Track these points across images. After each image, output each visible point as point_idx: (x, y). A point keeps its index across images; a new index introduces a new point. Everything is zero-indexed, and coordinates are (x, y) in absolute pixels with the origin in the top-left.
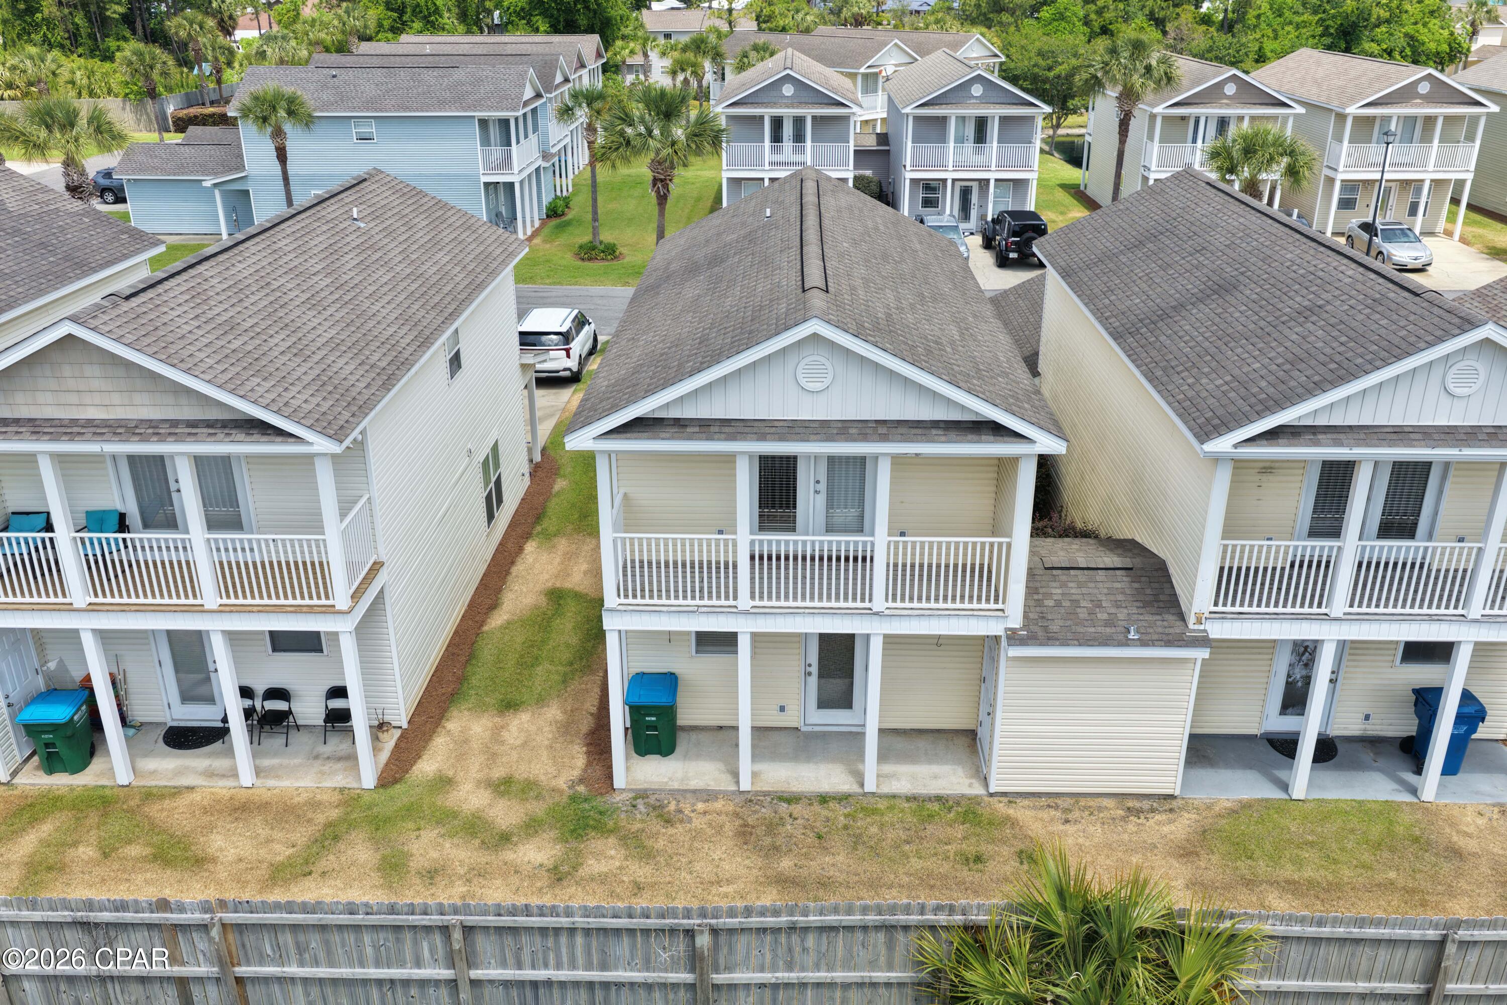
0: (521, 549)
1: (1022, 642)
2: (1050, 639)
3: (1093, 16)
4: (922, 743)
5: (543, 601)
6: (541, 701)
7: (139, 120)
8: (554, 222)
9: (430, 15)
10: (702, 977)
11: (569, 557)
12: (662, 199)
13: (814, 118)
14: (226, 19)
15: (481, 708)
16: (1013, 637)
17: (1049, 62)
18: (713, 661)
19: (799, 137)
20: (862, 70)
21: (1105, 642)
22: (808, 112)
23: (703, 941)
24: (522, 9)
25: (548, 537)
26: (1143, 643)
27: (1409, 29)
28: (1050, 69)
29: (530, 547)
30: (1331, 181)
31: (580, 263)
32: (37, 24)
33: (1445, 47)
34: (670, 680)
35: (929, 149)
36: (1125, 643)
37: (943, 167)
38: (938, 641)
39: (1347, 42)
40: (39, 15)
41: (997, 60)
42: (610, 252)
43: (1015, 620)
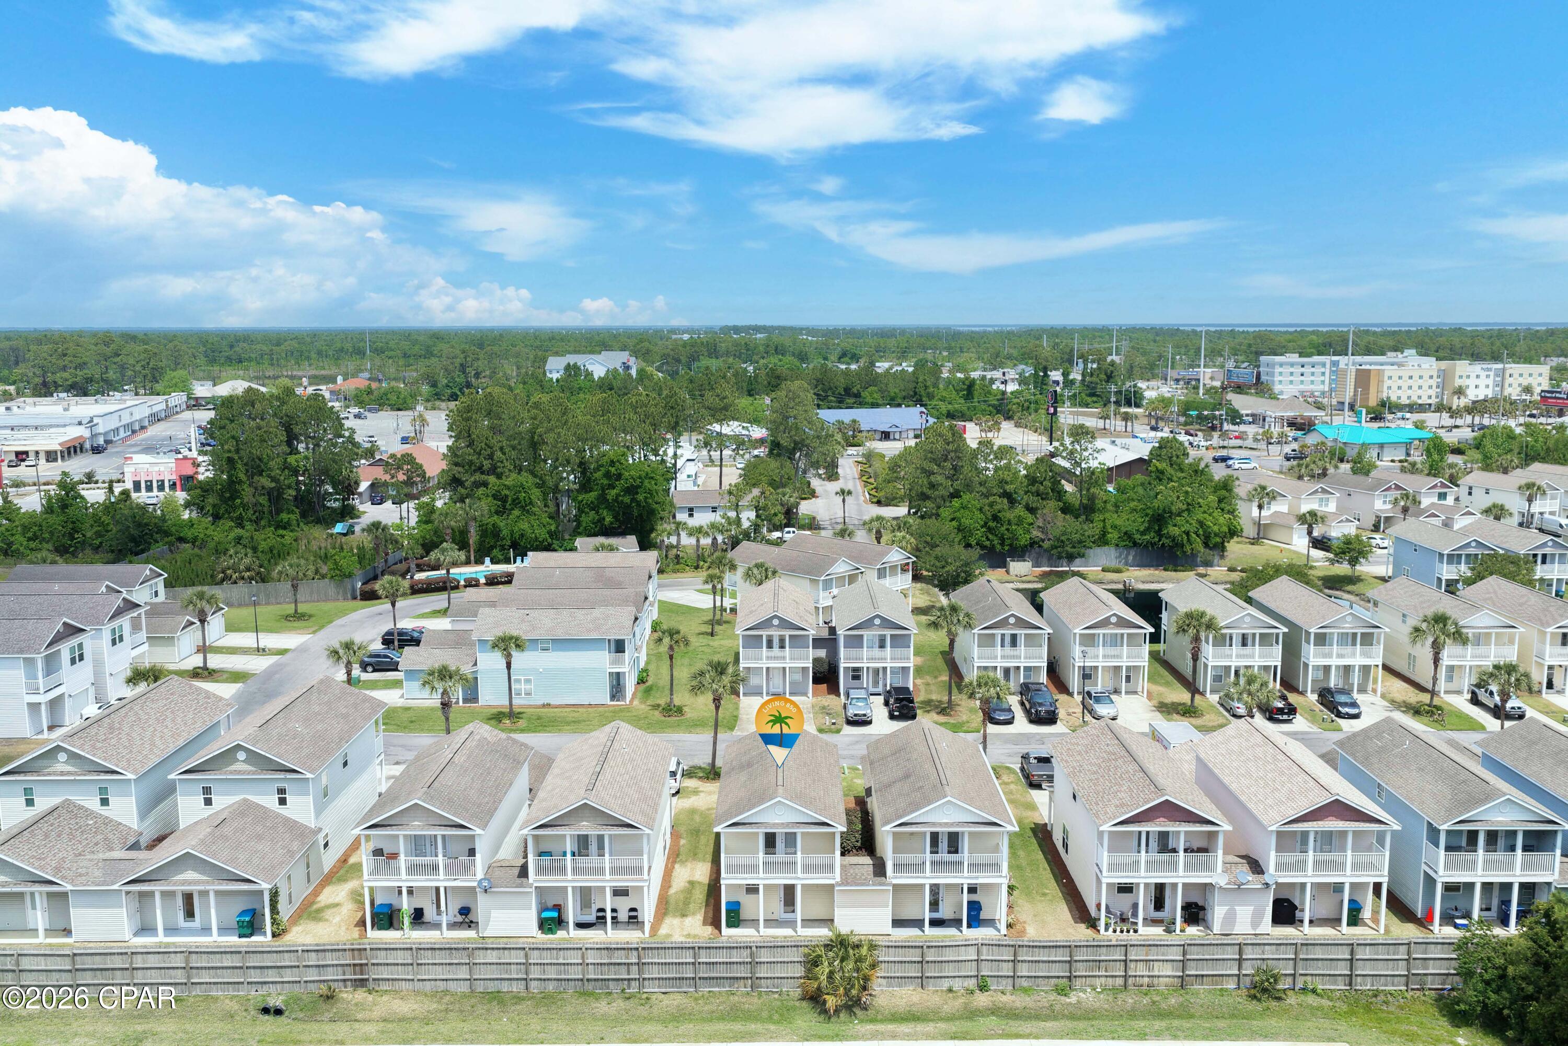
0: (674, 867)
1: (840, 885)
2: (847, 884)
3: (987, 508)
4: (817, 924)
5: (687, 885)
6: (694, 914)
7: (338, 593)
8: (642, 687)
9: (526, 506)
10: (753, 960)
11: (692, 869)
12: (717, 708)
13: (790, 636)
14: (352, 484)
15: (675, 916)
16: (838, 884)
17: (943, 563)
18: (752, 897)
19: (782, 647)
20: (822, 578)
21: (863, 885)
22: (787, 633)
23: (754, 949)
24: (592, 502)
25: (683, 862)
26: (873, 885)
27: (1200, 516)
28: (943, 567)
29: (677, 866)
30: (1074, 666)
31: (663, 718)
32: (236, 507)
33: (1225, 529)
34: (738, 903)
35: (853, 652)
36: (868, 885)
37: (860, 659)
38: (817, 885)
39: (1159, 525)
40: (238, 501)
41: (910, 561)
42: (680, 710)
43: (838, 879)
